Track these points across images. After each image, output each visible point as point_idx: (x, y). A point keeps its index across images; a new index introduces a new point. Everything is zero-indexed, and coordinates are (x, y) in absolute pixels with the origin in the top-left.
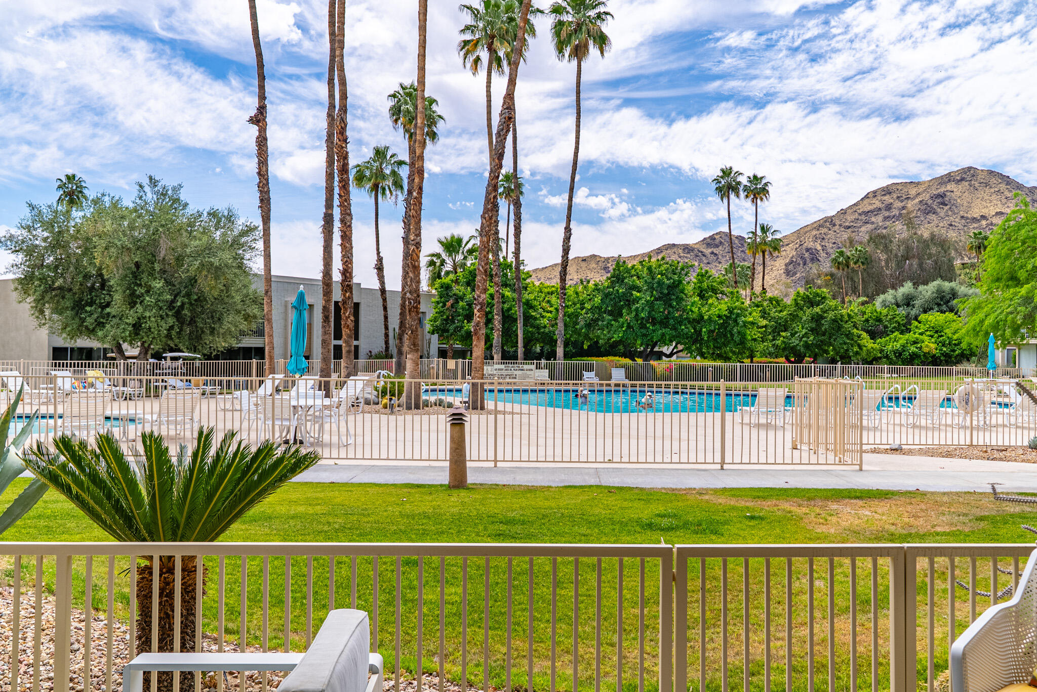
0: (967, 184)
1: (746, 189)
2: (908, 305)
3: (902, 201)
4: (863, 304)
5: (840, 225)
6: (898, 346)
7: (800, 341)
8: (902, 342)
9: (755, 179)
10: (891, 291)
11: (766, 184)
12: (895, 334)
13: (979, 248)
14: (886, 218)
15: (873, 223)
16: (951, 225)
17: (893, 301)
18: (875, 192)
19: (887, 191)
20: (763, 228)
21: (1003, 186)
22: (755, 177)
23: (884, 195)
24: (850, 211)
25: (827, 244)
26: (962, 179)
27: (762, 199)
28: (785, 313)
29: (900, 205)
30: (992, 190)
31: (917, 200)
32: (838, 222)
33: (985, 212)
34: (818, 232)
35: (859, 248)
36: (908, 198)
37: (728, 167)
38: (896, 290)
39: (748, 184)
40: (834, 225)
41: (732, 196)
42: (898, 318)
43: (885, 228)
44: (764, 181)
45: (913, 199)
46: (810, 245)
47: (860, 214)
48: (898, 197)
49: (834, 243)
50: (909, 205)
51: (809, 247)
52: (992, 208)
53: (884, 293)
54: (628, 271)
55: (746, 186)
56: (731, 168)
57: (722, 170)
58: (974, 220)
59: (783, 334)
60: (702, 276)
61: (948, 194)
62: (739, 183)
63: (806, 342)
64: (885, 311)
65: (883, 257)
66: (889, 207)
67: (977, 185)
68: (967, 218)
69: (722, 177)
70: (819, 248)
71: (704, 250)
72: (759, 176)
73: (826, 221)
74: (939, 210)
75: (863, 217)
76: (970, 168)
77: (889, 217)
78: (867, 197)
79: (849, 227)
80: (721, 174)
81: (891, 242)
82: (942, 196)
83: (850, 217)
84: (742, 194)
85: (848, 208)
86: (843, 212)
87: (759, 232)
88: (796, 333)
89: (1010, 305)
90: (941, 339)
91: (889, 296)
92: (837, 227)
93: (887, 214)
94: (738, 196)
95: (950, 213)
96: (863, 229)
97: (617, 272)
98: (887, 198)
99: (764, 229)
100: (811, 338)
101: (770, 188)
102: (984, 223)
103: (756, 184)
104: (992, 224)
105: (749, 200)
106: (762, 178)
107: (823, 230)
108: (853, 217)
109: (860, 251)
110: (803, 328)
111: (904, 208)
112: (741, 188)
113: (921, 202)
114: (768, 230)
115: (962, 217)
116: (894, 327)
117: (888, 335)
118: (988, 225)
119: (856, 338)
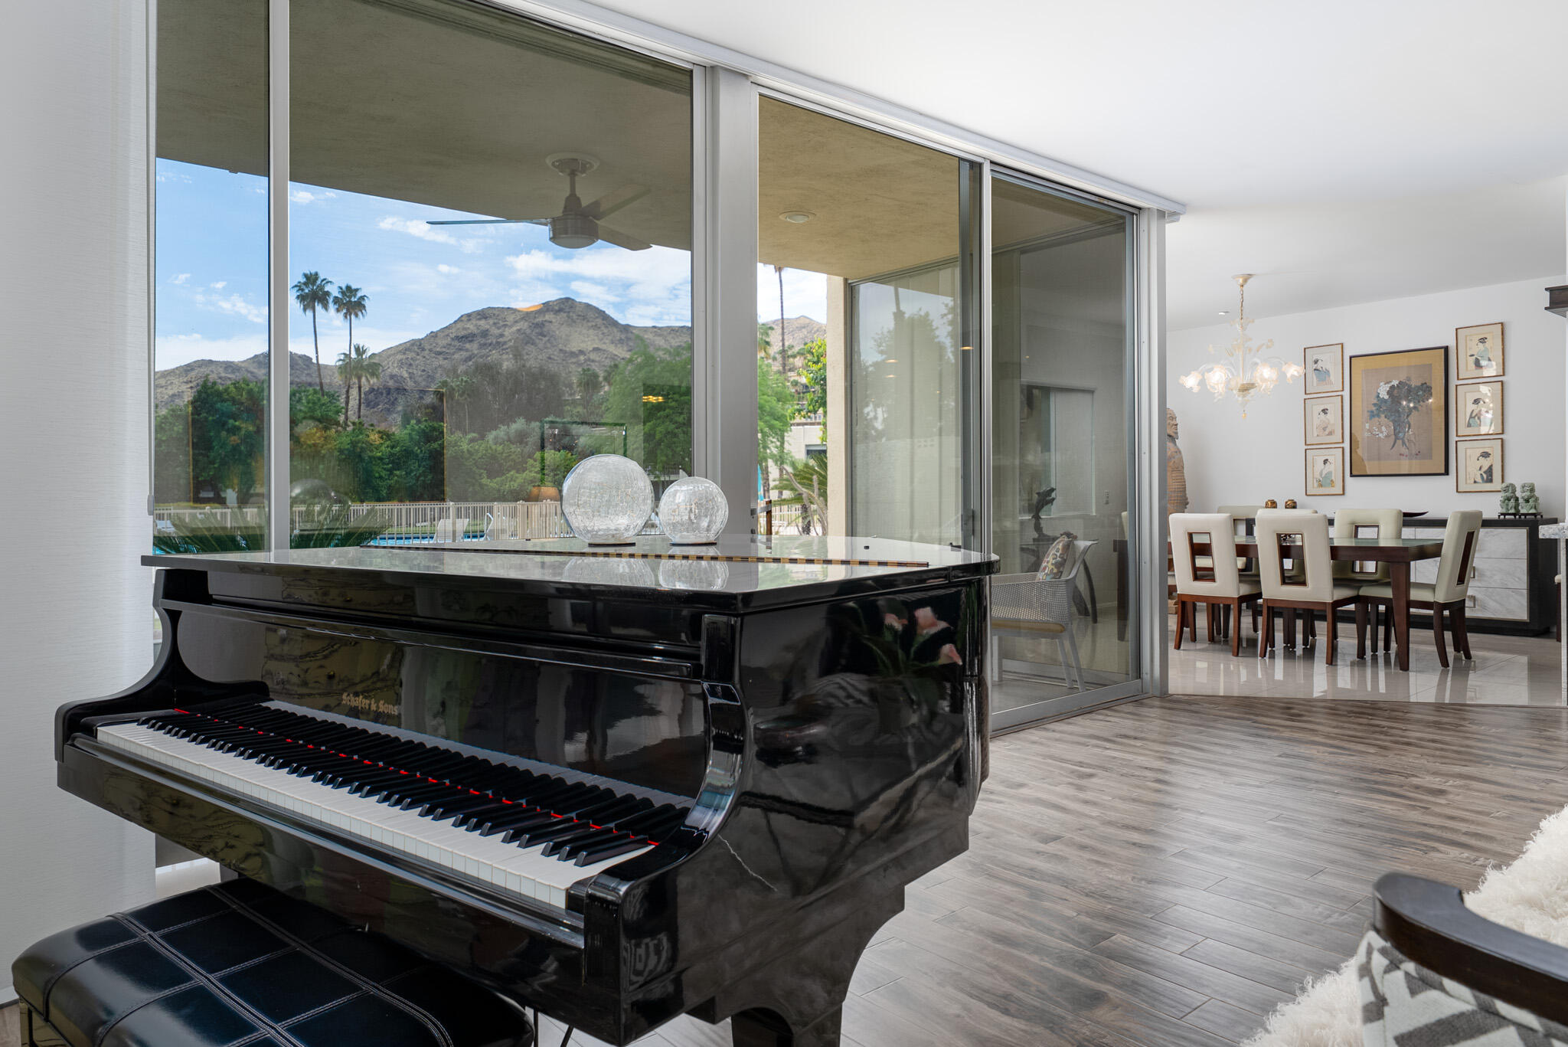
0: (565, 315)
1: (336, 300)
2: (521, 442)
3: (499, 328)
4: (472, 440)
5: (430, 350)
6: (515, 485)
7: (417, 480)
8: (520, 480)
9: (349, 291)
10: (503, 428)
11: (362, 298)
12: (512, 473)
13: (588, 384)
14: (482, 346)
15: (467, 350)
16: (550, 358)
17: (506, 438)
18: (469, 315)
19: (483, 314)
20: (357, 349)
21: (599, 321)
22: (348, 288)
23: (480, 319)
24: (441, 335)
25: (415, 372)
26: (560, 310)
27: (357, 315)
28: (398, 449)
29: (497, 332)
30: (590, 324)
31: (515, 329)
32: (427, 347)
33: (583, 346)
34: (404, 357)
35: (465, 379)
36: (505, 326)
37: (313, 272)
38: (508, 426)
39: (340, 296)
40: (423, 350)
41: (319, 308)
42: (513, 456)
43: (481, 357)
44: (359, 294)
45: (511, 327)
46: (396, 371)
47: (452, 339)
48: (494, 324)
49: (424, 371)
50: (506, 333)
51: (394, 372)
52: (589, 343)
53: (496, 428)
54: (219, 394)
55: (336, 297)
56: (316, 274)
57: (305, 275)
58: (573, 354)
59: (398, 472)
60: (314, 403)
61: (547, 324)
62: (328, 293)
63: (424, 481)
64: (500, 448)
65: (489, 390)
66: (485, 334)
67: (575, 317)
68: (565, 352)
69: (305, 284)
70: (406, 375)
71: (255, 371)
72: (354, 287)
73: (413, 345)
74: (537, 341)
75: (456, 343)
76: (568, 299)
77: (485, 344)
78: (460, 320)
79: (440, 353)
80: (303, 280)
81: (498, 373)
82: (541, 325)
83: (442, 342)
84: (332, 307)
85: (439, 331)
86: (433, 335)
87: (354, 355)
88: (412, 471)
89: (635, 442)
90: (557, 477)
91: (501, 432)
92: (427, 352)
93: (483, 341)
94: (326, 309)
95: (549, 345)
96: (456, 356)
97: (204, 395)
98: (482, 322)
99: (360, 351)
100: (430, 477)
101: (366, 303)
102: (582, 358)
103: (350, 297)
104: (589, 360)
105: (341, 315)
106: (357, 290)
107: (410, 355)
108: (445, 342)
109: (466, 382)
110: (419, 466)
111: (502, 335)
112: (331, 300)
113: (519, 330)
114: (364, 352)
115: (561, 350)
116: (510, 466)
117: (504, 474)
118: (585, 360)
119: (478, 477)
